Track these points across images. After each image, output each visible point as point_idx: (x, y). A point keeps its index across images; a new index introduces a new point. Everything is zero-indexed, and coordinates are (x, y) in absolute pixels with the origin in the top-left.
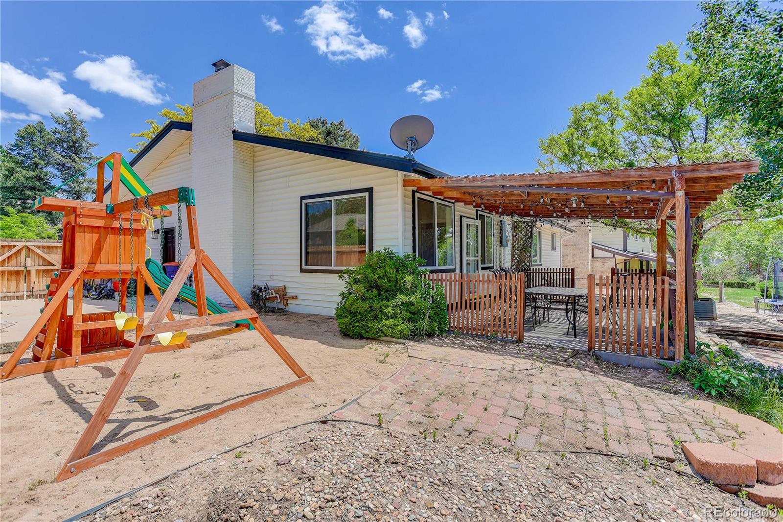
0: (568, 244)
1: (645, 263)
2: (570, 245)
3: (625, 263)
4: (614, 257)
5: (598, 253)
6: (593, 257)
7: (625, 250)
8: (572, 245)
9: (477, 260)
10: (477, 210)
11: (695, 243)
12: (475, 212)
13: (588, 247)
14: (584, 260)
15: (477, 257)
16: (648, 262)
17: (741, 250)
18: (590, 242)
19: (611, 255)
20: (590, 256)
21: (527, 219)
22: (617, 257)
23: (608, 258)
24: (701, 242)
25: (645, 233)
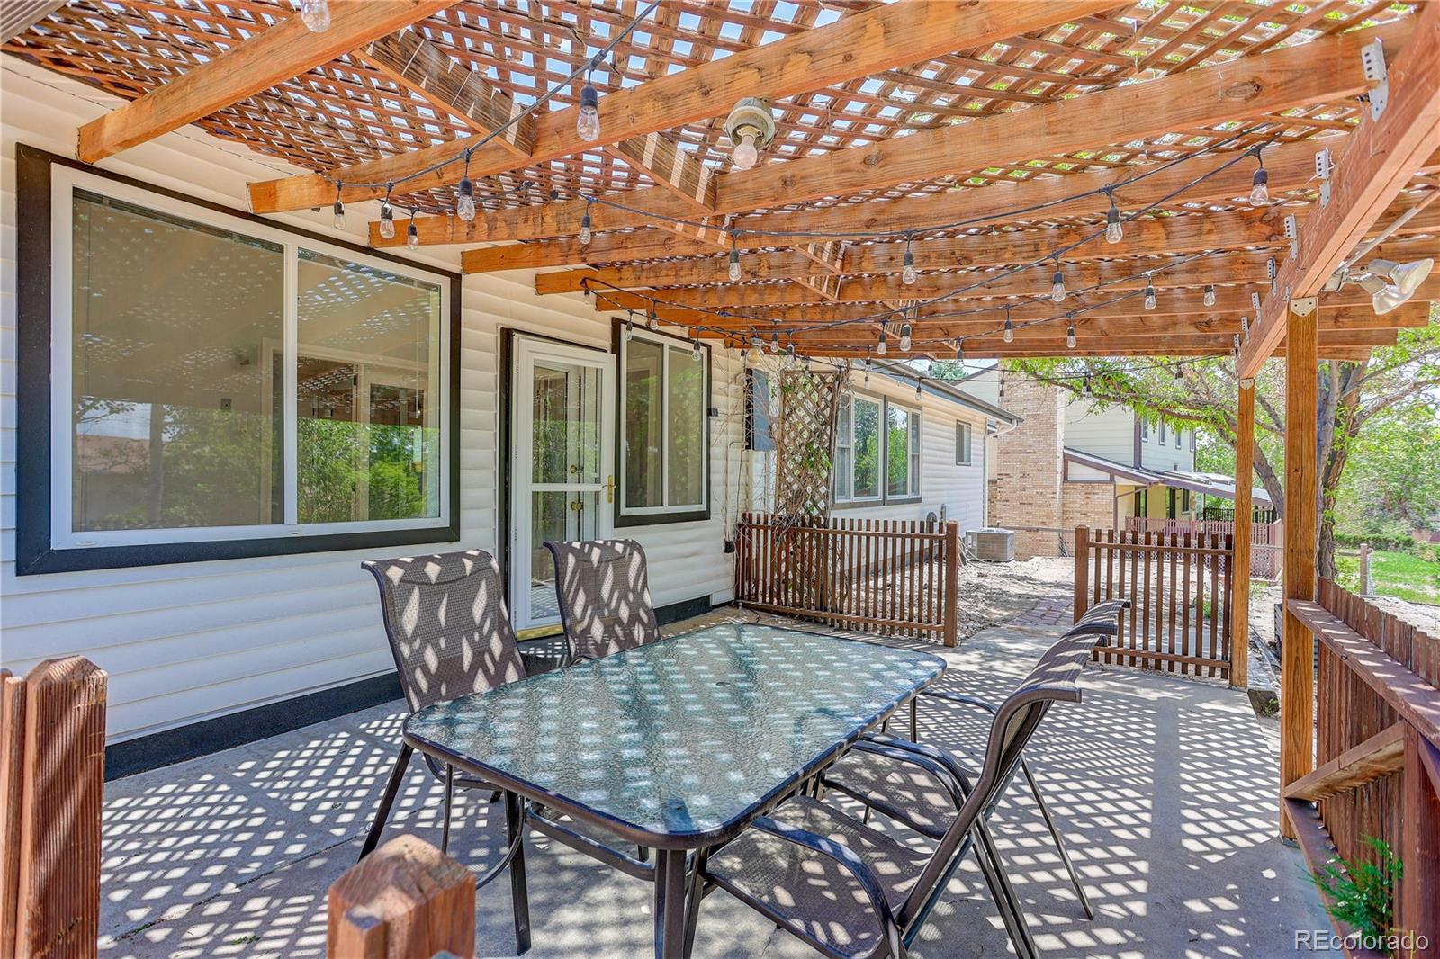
0: (1010, 449)
1: (1179, 494)
2: (1014, 452)
3: (1138, 495)
4: (1112, 480)
5: (1078, 472)
6: (1065, 479)
7: (1138, 465)
8: (1020, 452)
9: (597, 494)
10: (616, 324)
11: (1338, 447)
12: (609, 327)
13: (1054, 457)
14: (1048, 487)
15: (597, 481)
16: (1186, 493)
17: (1369, 470)
18: (1060, 445)
19: (1105, 476)
20: (1059, 477)
21: (822, 364)
22: (1120, 481)
23: (1099, 482)
24: (1357, 444)
25: (1189, 417)
